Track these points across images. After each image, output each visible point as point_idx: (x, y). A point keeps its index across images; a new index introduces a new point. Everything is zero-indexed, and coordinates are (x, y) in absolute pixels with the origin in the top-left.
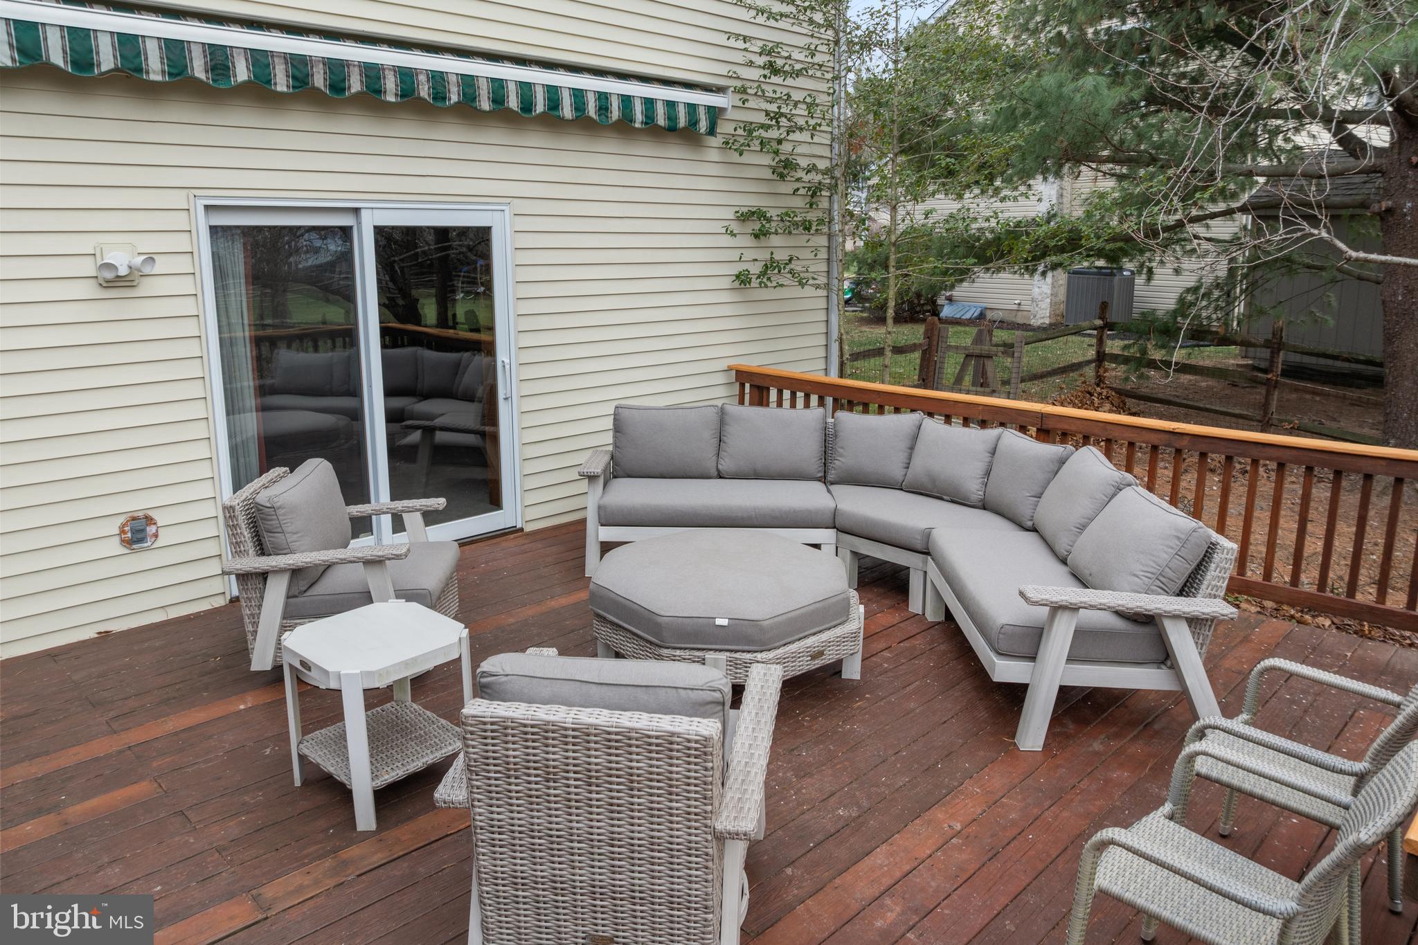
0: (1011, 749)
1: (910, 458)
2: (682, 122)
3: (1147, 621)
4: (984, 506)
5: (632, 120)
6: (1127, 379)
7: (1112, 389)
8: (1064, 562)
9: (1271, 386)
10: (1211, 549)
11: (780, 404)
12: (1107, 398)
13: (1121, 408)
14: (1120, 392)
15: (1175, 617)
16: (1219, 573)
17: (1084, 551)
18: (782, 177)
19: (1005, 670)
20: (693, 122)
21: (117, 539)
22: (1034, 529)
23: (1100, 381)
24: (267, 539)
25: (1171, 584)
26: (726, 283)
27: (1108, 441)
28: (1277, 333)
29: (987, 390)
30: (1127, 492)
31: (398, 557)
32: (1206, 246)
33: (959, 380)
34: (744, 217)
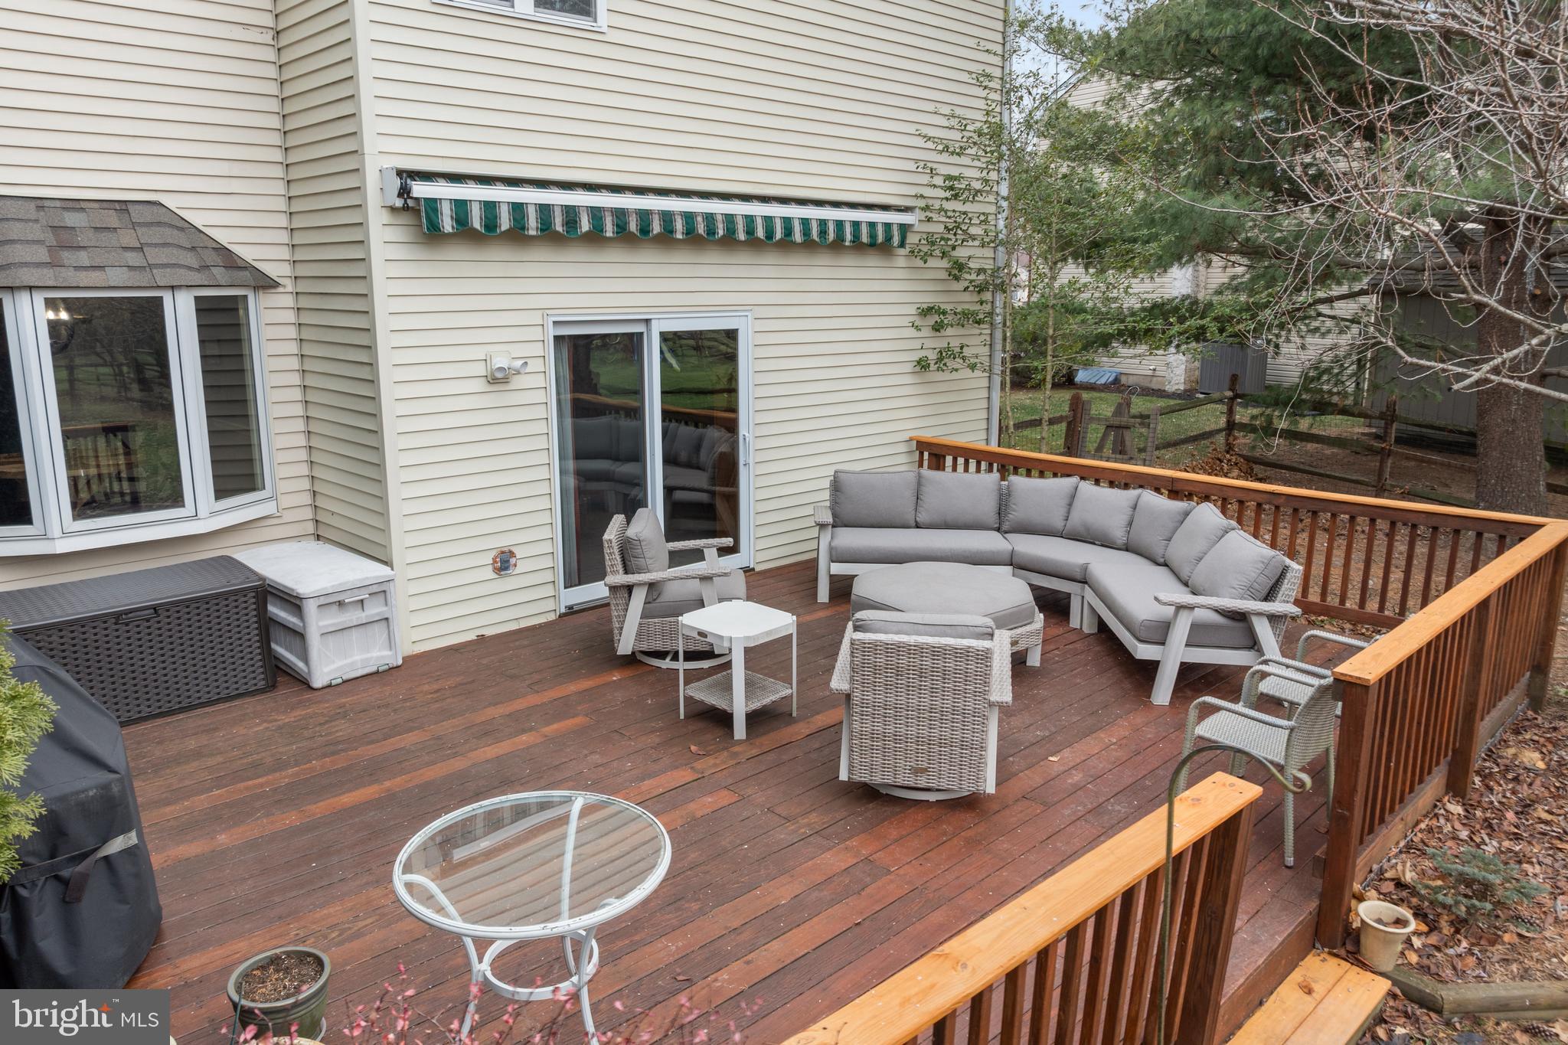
0: (1148, 705)
1: (1069, 512)
2: (880, 238)
3: (1240, 617)
4: (1127, 548)
5: (843, 240)
6: (1254, 448)
7: (1240, 455)
8: (1186, 584)
9: (1384, 454)
10: (1285, 570)
11: (954, 469)
12: (1236, 464)
13: (1249, 474)
14: (1247, 459)
15: (1259, 614)
16: (1291, 587)
17: (1198, 577)
18: (957, 278)
19: (1144, 652)
20: (889, 238)
21: (491, 567)
22: (1165, 565)
23: (1229, 448)
24: (633, 562)
25: (1257, 594)
26: (909, 368)
27: (1224, 500)
28: (1391, 406)
29: (1125, 457)
30: (1232, 535)
31: (725, 575)
32: (1329, 323)
33: (1100, 448)
34: (926, 312)
